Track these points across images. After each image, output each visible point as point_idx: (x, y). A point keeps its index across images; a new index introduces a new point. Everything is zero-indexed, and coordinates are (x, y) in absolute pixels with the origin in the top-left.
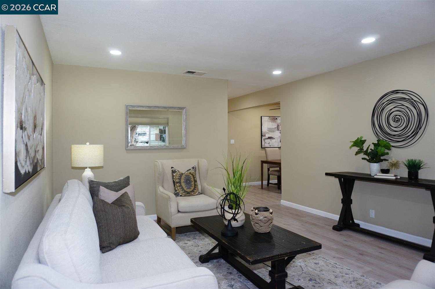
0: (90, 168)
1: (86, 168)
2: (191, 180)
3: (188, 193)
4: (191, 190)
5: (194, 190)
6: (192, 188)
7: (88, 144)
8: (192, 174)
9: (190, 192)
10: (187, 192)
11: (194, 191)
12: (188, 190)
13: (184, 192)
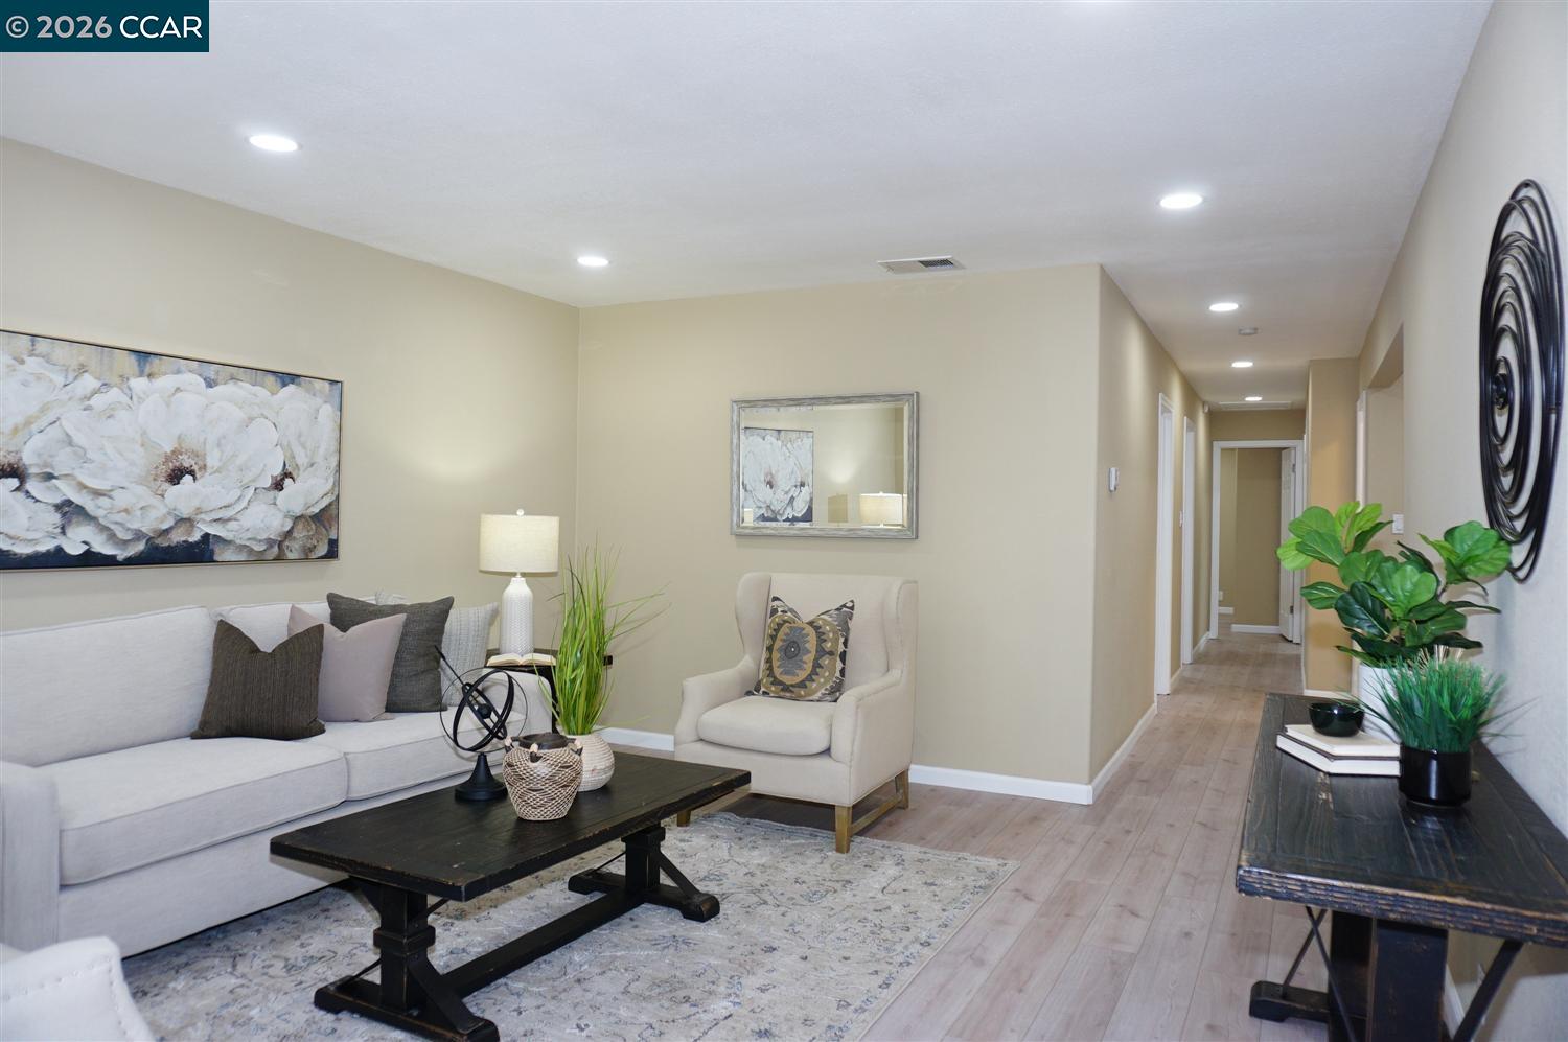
0: (524, 575)
1: (514, 574)
2: (807, 645)
3: (786, 688)
4: (797, 680)
5: (808, 683)
6: (802, 675)
7: (520, 513)
8: (817, 628)
9: (792, 685)
10: (781, 683)
11: (806, 687)
12: (788, 680)
13: (772, 683)
